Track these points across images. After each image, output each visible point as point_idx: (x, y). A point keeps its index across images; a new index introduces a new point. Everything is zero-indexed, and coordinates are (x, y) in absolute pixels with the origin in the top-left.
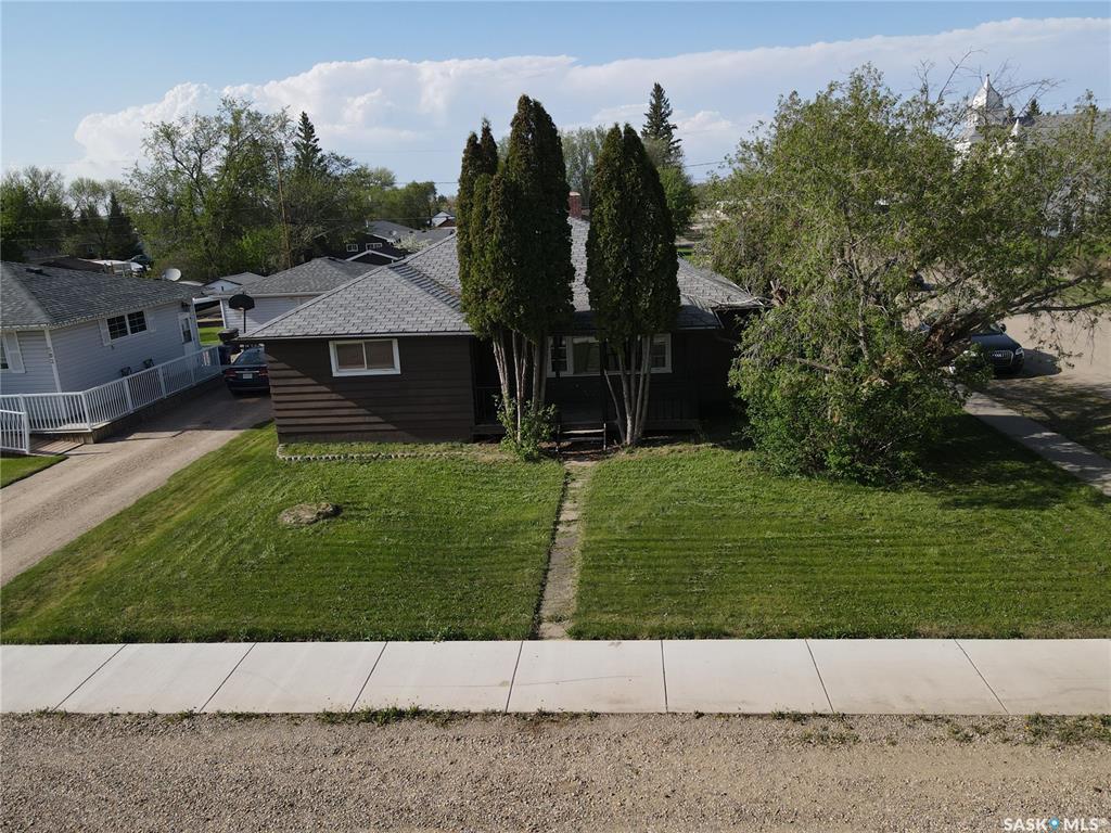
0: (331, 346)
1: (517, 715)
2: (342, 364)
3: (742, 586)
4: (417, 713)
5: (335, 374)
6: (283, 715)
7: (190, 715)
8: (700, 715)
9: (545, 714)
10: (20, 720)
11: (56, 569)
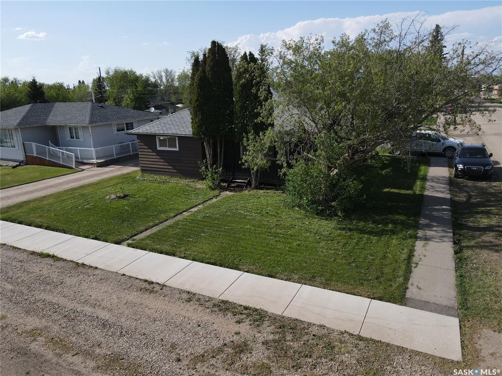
0: (157, 137)
1: (77, 263)
2: (161, 146)
5: (158, 149)
8: (124, 275)
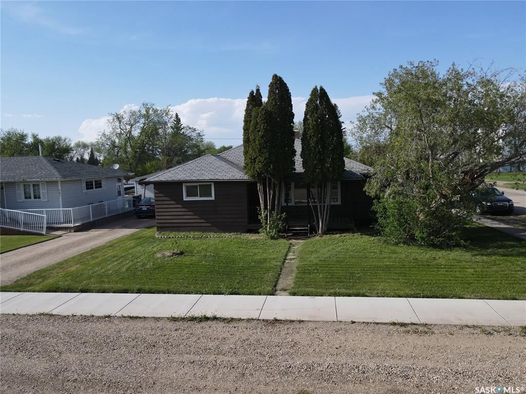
1: (263, 320)
3: (375, 280)
4: (215, 318)
5: (184, 200)
6: (152, 318)
7: (109, 317)
8: (353, 322)
9: (277, 320)
10: (30, 316)
11: (53, 269)
